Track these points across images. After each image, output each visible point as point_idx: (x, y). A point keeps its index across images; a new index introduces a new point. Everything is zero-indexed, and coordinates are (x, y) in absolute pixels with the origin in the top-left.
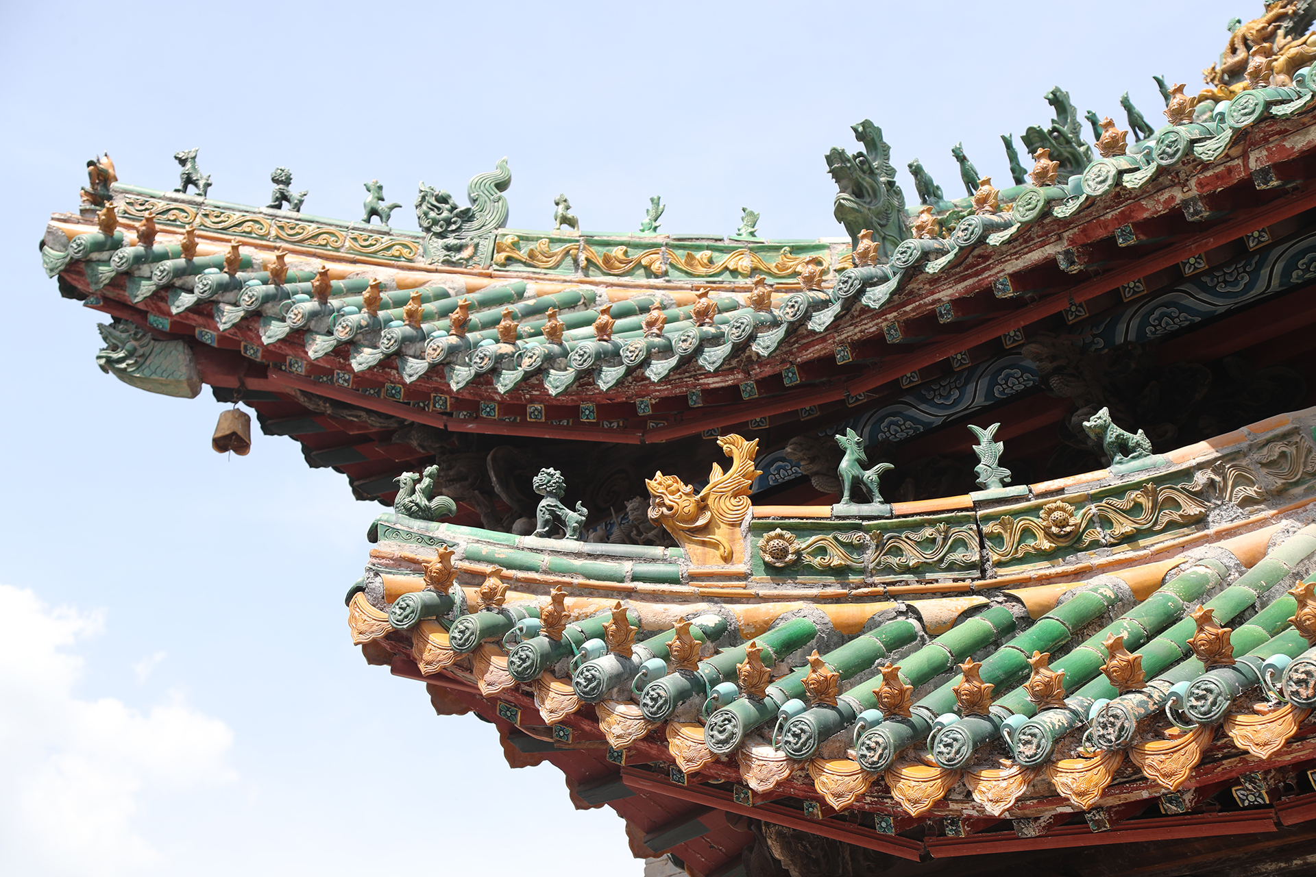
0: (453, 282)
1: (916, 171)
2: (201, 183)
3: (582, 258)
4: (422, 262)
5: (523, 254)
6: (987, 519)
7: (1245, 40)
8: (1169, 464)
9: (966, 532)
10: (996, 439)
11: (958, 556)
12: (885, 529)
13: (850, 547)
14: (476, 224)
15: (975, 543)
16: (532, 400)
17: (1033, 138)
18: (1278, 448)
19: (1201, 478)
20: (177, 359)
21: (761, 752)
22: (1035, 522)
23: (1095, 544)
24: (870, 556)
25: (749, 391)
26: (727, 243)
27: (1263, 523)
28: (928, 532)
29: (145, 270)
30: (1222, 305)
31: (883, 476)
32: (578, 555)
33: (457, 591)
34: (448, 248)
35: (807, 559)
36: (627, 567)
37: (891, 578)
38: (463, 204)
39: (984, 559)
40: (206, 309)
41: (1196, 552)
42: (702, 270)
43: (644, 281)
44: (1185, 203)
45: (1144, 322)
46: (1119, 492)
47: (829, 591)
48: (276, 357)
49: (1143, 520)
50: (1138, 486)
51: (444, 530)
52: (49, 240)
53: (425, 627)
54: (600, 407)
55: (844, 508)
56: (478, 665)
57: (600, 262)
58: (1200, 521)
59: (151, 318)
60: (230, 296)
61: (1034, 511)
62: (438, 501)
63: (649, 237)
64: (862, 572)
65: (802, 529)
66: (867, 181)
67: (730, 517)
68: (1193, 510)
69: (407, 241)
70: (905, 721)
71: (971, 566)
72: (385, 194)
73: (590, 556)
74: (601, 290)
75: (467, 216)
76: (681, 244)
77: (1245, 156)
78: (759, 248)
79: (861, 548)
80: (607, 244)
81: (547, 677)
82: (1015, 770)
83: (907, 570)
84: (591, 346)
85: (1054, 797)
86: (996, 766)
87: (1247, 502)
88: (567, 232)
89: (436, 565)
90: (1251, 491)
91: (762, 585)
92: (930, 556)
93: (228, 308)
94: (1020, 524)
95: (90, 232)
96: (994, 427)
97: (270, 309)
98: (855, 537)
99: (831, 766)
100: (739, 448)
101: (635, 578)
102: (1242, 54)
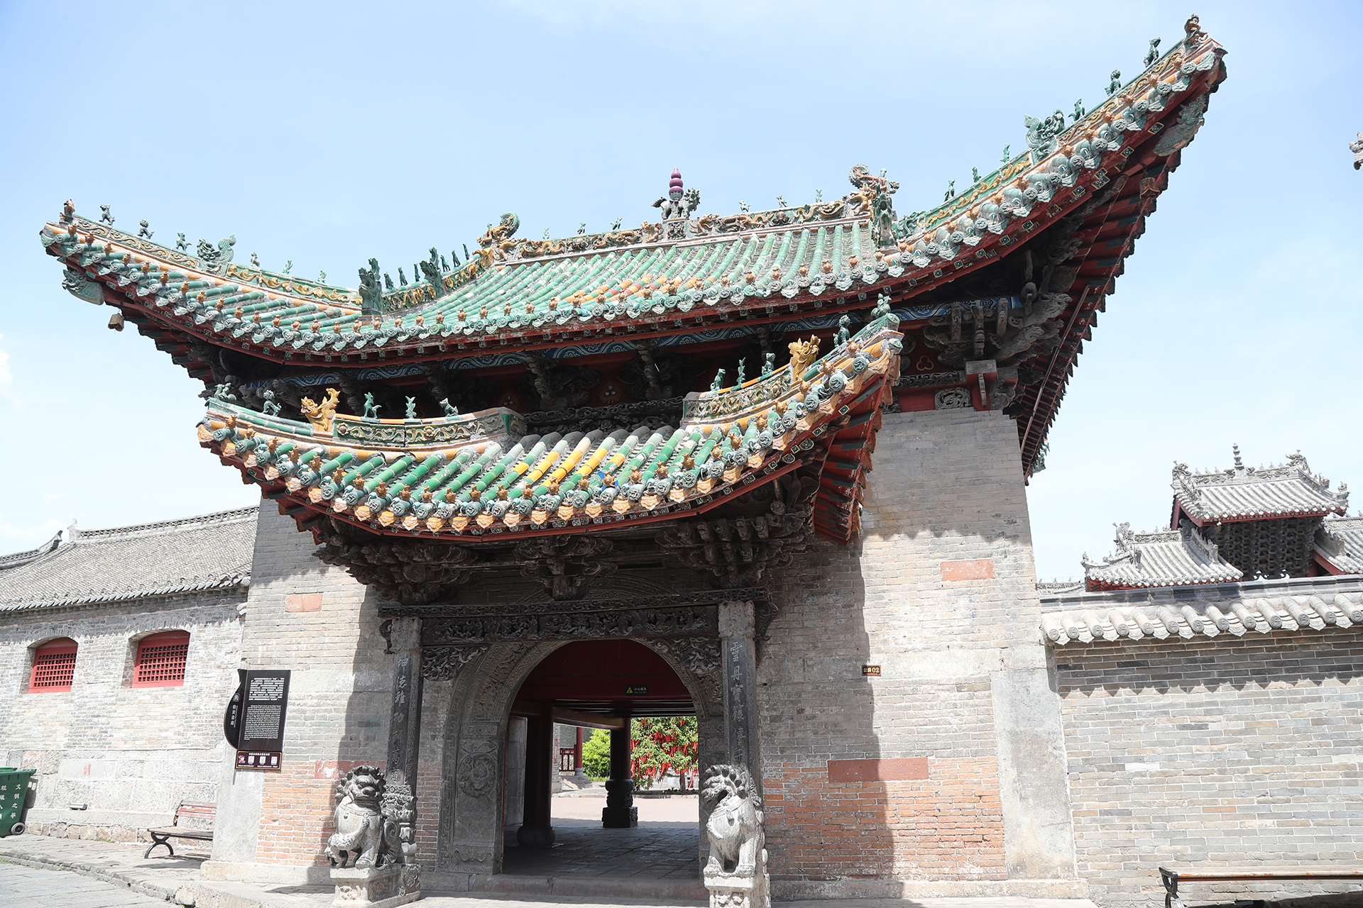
0: (211, 280)
1: (387, 276)
2: (111, 220)
3: (260, 279)
4: (198, 269)
5: (238, 274)
6: (408, 428)
7: (492, 233)
8: (463, 419)
9: (401, 432)
10: (413, 402)
11: (398, 439)
12: (377, 427)
13: (365, 431)
14: (221, 258)
15: (403, 436)
16: (245, 341)
17: (423, 264)
18: (493, 419)
19: (471, 425)
20: (97, 290)
21: (338, 500)
22: (422, 432)
23: (438, 441)
24: (371, 435)
25: (328, 358)
26: (314, 284)
27: (485, 441)
28: (390, 430)
29: (88, 254)
30: (483, 366)
31: (378, 409)
32: (278, 422)
33: (237, 429)
34: (209, 266)
35: (351, 434)
36: (294, 428)
37: (377, 443)
38: (217, 250)
39: (405, 441)
40: (114, 276)
41: (466, 447)
42: (305, 293)
43: (283, 293)
44: (480, 342)
45: (459, 365)
46: (447, 426)
47: (358, 445)
48: (141, 301)
49: (453, 435)
50: (453, 424)
51: (232, 407)
52: (45, 231)
53: (226, 441)
54: (271, 350)
55: (364, 418)
56: (244, 457)
57: (267, 282)
58: (468, 438)
59: (87, 272)
60: (124, 273)
61: (422, 428)
62: (230, 396)
63: (285, 276)
64: (368, 440)
65: (351, 424)
66: (371, 281)
67: (328, 416)
68: (468, 434)
69: (193, 259)
70: (384, 498)
71: (401, 443)
72: (185, 238)
73: (282, 423)
74: (266, 293)
75: (217, 254)
76: (297, 281)
77: (499, 334)
78: (325, 288)
79: (369, 432)
80: (270, 276)
81: (268, 465)
82: (416, 518)
83: (382, 441)
84: (272, 329)
85: (426, 527)
86: (409, 515)
87: (482, 434)
88: (255, 268)
89: (231, 420)
90: (483, 431)
91: (336, 440)
92: (390, 438)
93: (123, 278)
94: (417, 431)
95: (64, 233)
96: (413, 398)
97: (141, 282)
98: (368, 429)
99: (360, 508)
100: (334, 393)
101: (296, 433)
102: (490, 237)
